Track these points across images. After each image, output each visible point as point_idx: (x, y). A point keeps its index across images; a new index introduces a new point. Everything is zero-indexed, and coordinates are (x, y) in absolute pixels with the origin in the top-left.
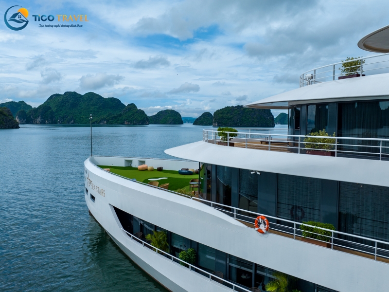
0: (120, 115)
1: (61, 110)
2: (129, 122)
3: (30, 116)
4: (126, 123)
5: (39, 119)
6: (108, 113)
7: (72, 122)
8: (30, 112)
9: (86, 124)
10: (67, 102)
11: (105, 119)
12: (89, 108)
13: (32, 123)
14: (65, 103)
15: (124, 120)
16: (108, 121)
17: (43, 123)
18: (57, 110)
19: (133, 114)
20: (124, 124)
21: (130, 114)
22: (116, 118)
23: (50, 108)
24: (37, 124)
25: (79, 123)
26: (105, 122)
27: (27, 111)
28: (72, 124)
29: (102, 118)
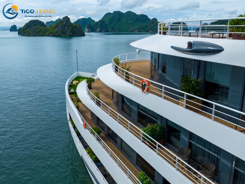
0: (147, 26)
1: (111, 23)
2: (152, 31)
3: (93, 27)
4: (150, 31)
5: (98, 29)
6: (139, 25)
7: (118, 30)
8: (93, 25)
9: (126, 32)
10: (115, 18)
11: (137, 29)
12: (128, 22)
13: (95, 32)
14: (114, 19)
15: (149, 29)
16: (139, 30)
17: (101, 31)
18: (109, 23)
19: (155, 26)
20: (149, 32)
21: (153, 25)
22: (144, 28)
23: (105, 22)
24: (97, 32)
25: (121, 32)
26: (137, 31)
27: (92, 24)
28: (117, 32)
29: (136, 28)
